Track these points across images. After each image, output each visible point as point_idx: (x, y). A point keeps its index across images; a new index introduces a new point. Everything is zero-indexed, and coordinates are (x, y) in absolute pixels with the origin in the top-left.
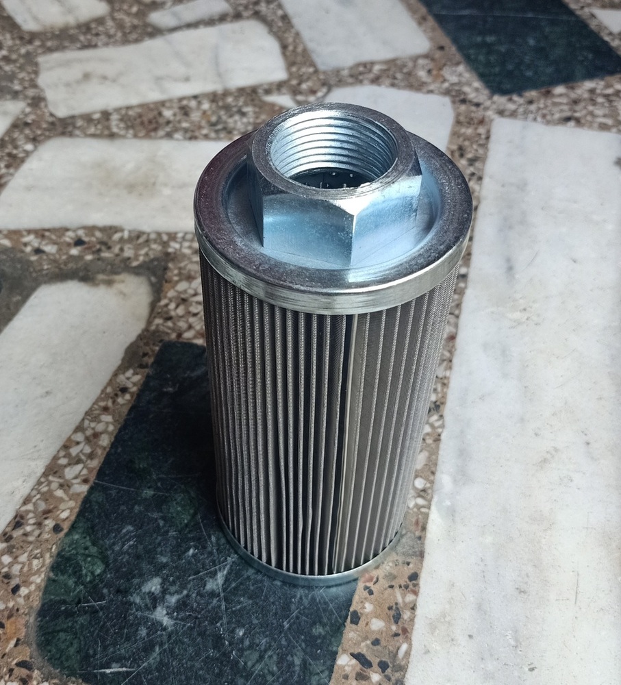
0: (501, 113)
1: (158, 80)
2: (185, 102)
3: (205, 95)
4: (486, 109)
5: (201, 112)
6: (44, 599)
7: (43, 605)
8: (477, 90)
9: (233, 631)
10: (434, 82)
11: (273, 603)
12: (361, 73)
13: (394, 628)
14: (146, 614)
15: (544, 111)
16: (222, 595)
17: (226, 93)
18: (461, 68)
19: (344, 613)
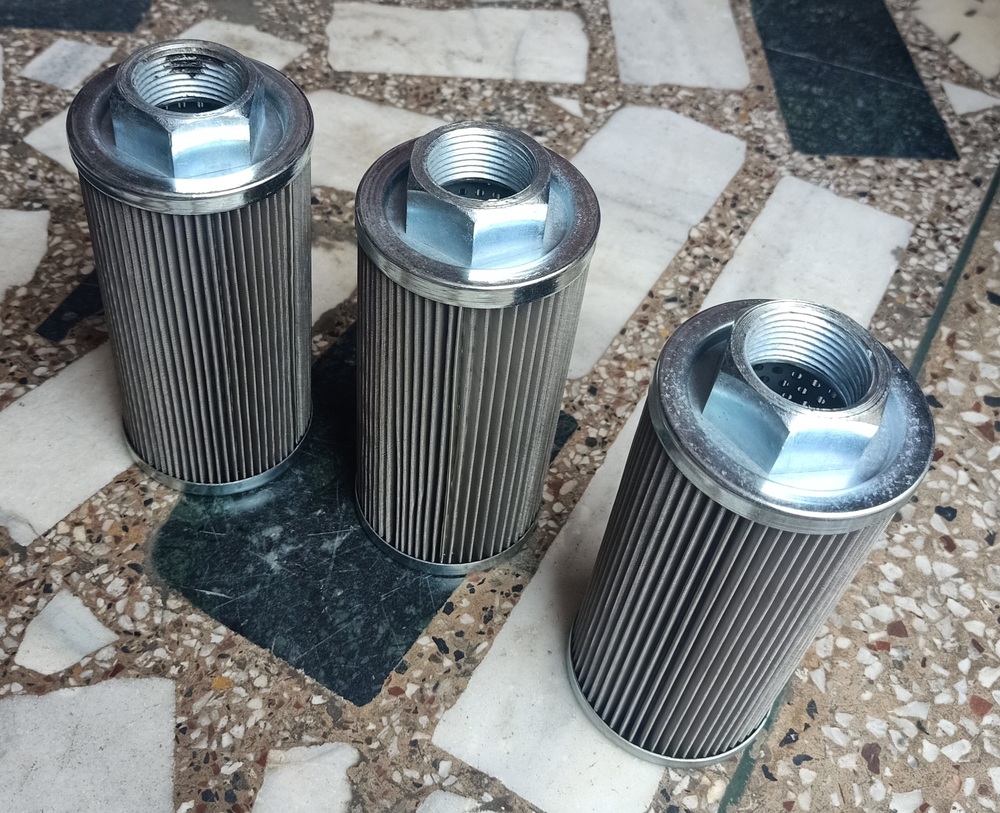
0: (794, 172)
1: (449, 54)
2: (468, 84)
3: (491, 81)
4: (780, 163)
5: (482, 97)
6: (171, 517)
7: (168, 522)
8: (779, 141)
9: (332, 590)
10: (737, 122)
11: (378, 576)
12: (663, 95)
13: (482, 626)
14: (258, 555)
15: (842, 180)
16: (334, 556)
17: (514, 84)
18: (772, 114)
19: (440, 601)
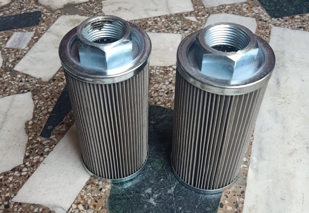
0: (275, 25)
1: (146, 10)
2: (156, 19)
3: (163, 16)
4: (269, 23)
5: (162, 22)
6: (110, 193)
7: (110, 196)
8: (266, 16)
9: (178, 208)
10: (249, 12)
11: (192, 199)
12: (221, 9)
13: (236, 210)
14: (147, 200)
15: (292, 24)
16: (173, 195)
17: (171, 16)
18: (259, 8)
19: (217, 203)
